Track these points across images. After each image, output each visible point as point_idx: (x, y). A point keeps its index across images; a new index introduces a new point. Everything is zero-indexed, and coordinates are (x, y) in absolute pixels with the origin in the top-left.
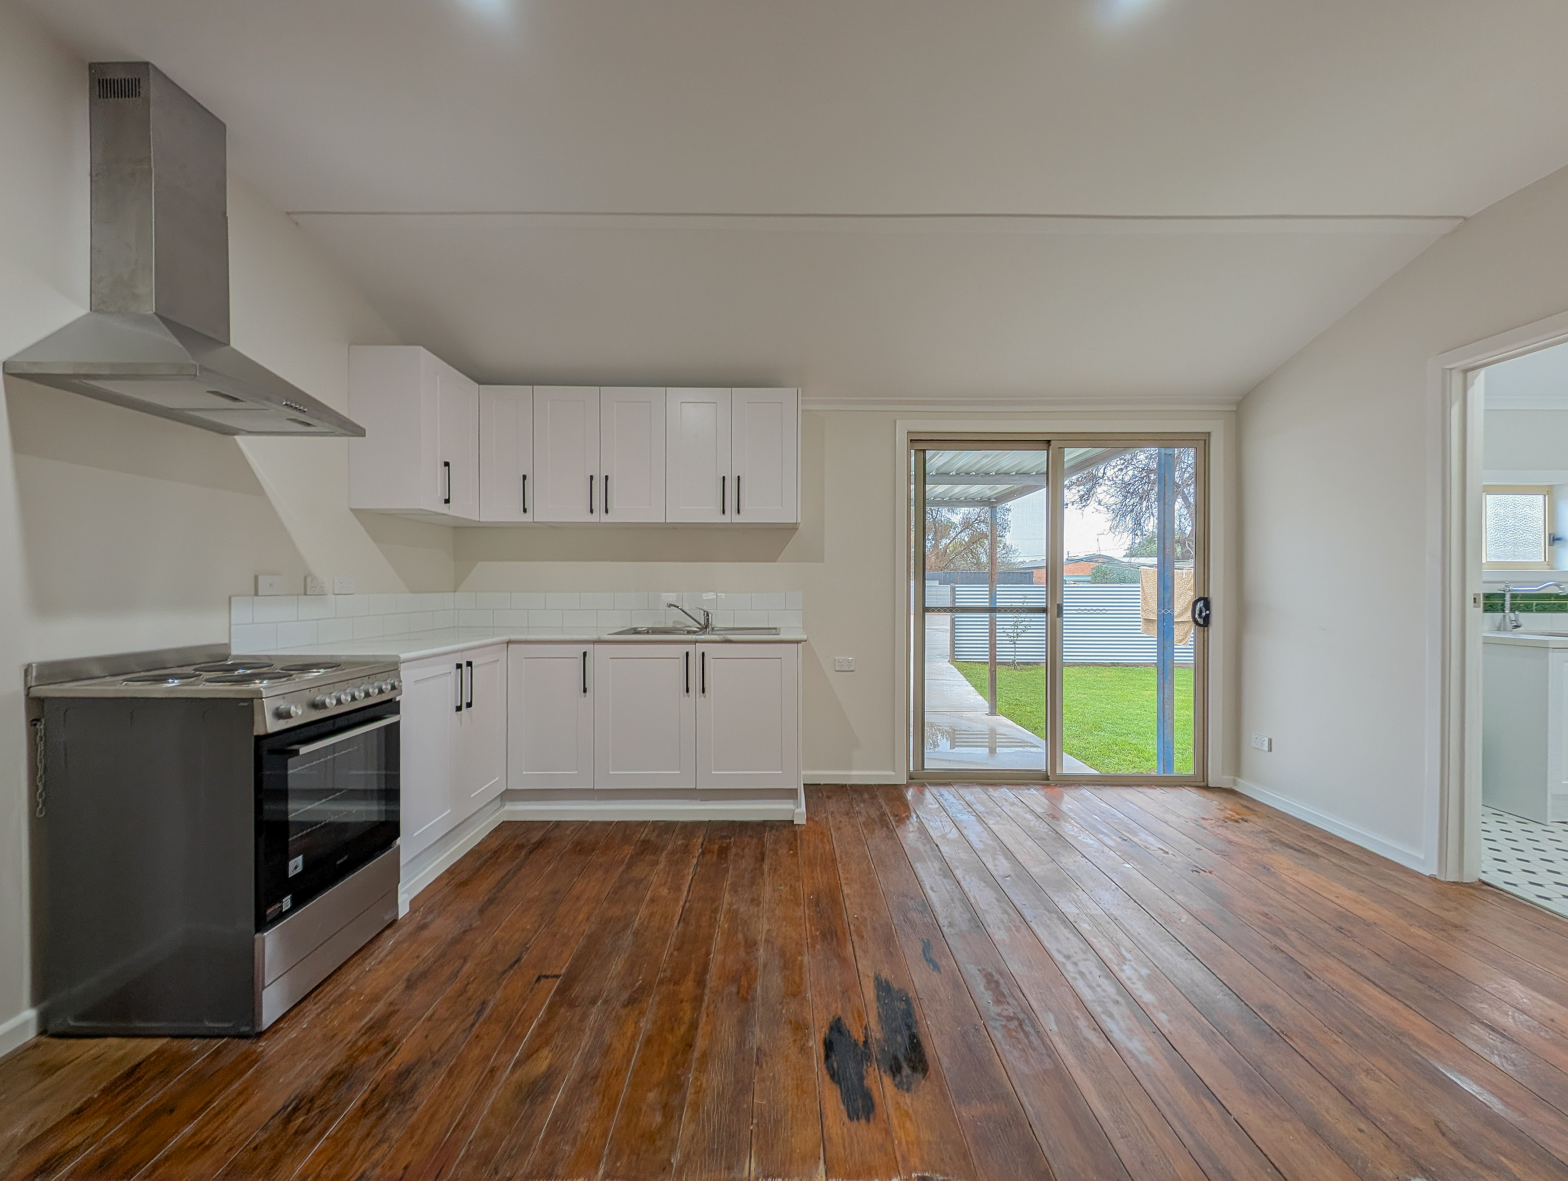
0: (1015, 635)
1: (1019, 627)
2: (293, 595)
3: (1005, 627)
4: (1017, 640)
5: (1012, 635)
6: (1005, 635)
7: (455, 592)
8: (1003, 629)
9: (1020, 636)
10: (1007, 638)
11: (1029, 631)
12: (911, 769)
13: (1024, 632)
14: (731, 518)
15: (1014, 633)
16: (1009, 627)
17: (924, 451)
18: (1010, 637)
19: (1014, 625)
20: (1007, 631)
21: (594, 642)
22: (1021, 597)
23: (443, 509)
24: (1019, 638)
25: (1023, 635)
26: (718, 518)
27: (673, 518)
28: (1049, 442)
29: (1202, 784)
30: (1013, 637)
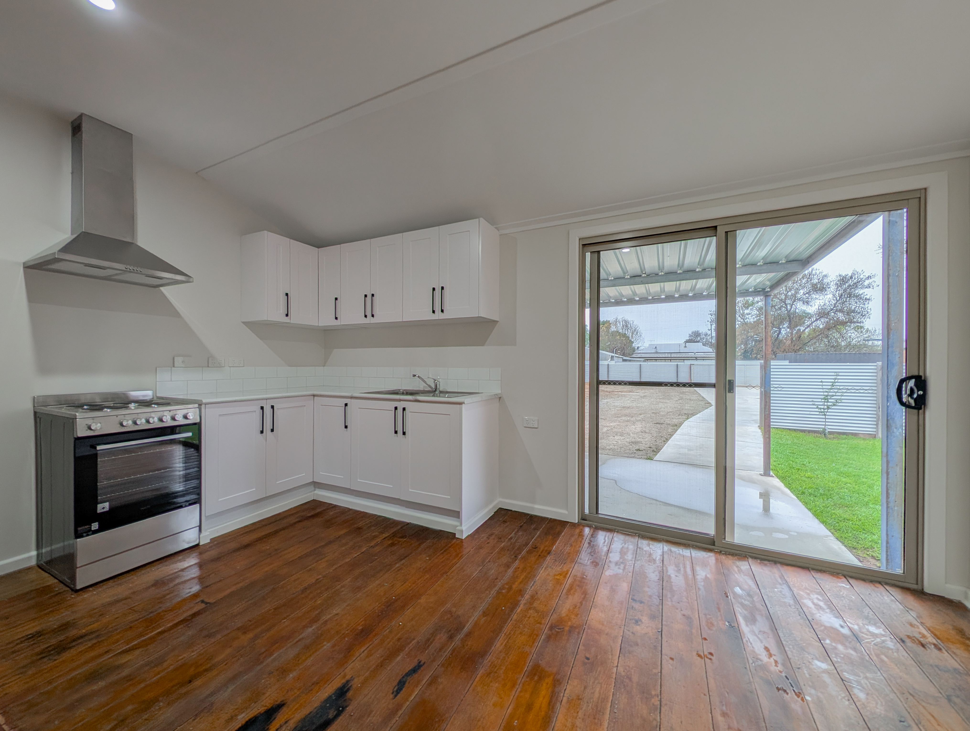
0: (825, 407)
1: (830, 400)
2: (200, 367)
3: (815, 400)
4: (827, 412)
5: (823, 407)
6: (815, 407)
7: (324, 366)
8: (813, 401)
9: (830, 409)
10: (817, 410)
11: (840, 404)
12: (587, 511)
13: (834, 405)
14: (439, 315)
15: (824, 405)
16: (820, 400)
17: (599, 252)
18: (821, 409)
19: (824, 399)
20: (816, 403)
21: (352, 398)
22: (833, 374)
23: (286, 320)
24: (829, 411)
25: (833, 407)
26: (429, 316)
27: (407, 318)
28: (715, 227)
29: (914, 587)
30: (824, 409)
